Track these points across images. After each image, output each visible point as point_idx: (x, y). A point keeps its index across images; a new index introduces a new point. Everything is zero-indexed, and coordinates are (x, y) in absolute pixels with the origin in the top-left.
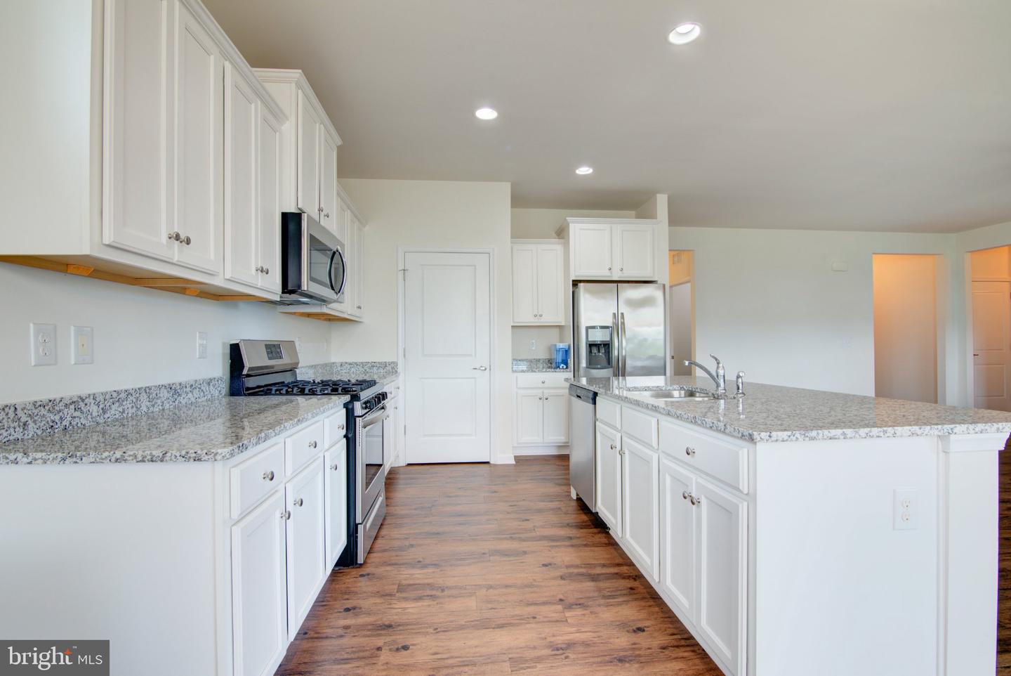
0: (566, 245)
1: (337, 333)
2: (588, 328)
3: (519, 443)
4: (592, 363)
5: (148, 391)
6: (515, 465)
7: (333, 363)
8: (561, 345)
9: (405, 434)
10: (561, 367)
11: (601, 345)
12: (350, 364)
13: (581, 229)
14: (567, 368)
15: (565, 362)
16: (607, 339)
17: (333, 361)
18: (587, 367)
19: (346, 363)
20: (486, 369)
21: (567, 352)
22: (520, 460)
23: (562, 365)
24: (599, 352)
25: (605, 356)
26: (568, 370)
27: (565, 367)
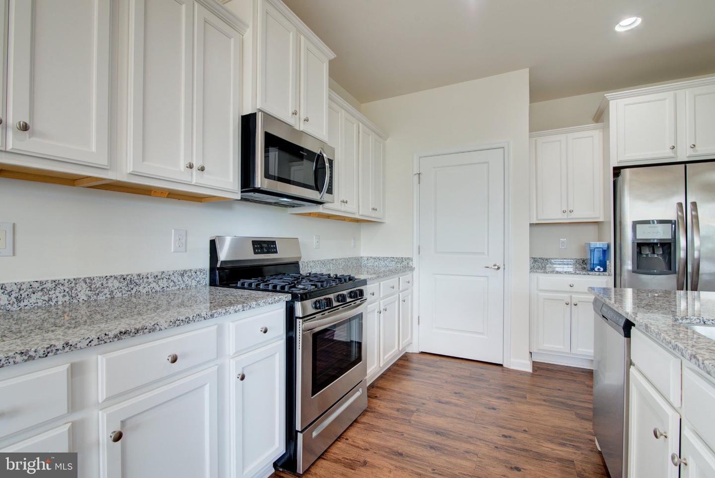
0: (606, 129)
1: (365, 233)
2: (635, 224)
3: (539, 350)
4: (641, 266)
5: (88, 281)
6: (532, 374)
7: (361, 257)
8: (599, 244)
9: (419, 324)
10: (596, 269)
11: (657, 244)
12: (374, 259)
13: (626, 105)
14: (605, 270)
15: (603, 264)
16: (668, 236)
17: (362, 255)
18: (634, 272)
19: (371, 257)
20: (499, 268)
21: (605, 252)
22: (539, 368)
23: (599, 267)
24: (654, 253)
25: (664, 258)
26: (607, 273)
27: (602, 269)
